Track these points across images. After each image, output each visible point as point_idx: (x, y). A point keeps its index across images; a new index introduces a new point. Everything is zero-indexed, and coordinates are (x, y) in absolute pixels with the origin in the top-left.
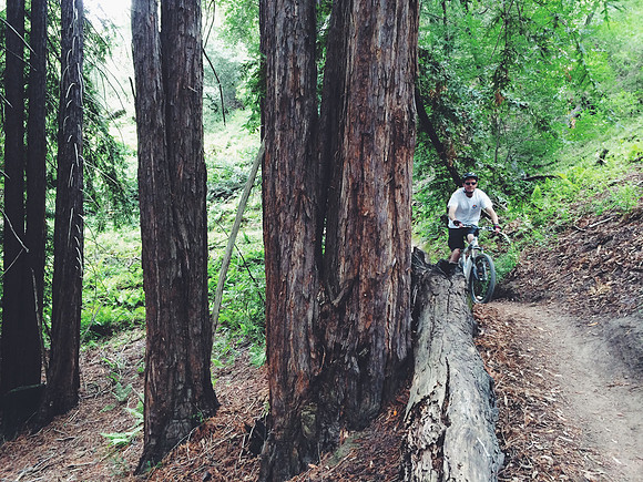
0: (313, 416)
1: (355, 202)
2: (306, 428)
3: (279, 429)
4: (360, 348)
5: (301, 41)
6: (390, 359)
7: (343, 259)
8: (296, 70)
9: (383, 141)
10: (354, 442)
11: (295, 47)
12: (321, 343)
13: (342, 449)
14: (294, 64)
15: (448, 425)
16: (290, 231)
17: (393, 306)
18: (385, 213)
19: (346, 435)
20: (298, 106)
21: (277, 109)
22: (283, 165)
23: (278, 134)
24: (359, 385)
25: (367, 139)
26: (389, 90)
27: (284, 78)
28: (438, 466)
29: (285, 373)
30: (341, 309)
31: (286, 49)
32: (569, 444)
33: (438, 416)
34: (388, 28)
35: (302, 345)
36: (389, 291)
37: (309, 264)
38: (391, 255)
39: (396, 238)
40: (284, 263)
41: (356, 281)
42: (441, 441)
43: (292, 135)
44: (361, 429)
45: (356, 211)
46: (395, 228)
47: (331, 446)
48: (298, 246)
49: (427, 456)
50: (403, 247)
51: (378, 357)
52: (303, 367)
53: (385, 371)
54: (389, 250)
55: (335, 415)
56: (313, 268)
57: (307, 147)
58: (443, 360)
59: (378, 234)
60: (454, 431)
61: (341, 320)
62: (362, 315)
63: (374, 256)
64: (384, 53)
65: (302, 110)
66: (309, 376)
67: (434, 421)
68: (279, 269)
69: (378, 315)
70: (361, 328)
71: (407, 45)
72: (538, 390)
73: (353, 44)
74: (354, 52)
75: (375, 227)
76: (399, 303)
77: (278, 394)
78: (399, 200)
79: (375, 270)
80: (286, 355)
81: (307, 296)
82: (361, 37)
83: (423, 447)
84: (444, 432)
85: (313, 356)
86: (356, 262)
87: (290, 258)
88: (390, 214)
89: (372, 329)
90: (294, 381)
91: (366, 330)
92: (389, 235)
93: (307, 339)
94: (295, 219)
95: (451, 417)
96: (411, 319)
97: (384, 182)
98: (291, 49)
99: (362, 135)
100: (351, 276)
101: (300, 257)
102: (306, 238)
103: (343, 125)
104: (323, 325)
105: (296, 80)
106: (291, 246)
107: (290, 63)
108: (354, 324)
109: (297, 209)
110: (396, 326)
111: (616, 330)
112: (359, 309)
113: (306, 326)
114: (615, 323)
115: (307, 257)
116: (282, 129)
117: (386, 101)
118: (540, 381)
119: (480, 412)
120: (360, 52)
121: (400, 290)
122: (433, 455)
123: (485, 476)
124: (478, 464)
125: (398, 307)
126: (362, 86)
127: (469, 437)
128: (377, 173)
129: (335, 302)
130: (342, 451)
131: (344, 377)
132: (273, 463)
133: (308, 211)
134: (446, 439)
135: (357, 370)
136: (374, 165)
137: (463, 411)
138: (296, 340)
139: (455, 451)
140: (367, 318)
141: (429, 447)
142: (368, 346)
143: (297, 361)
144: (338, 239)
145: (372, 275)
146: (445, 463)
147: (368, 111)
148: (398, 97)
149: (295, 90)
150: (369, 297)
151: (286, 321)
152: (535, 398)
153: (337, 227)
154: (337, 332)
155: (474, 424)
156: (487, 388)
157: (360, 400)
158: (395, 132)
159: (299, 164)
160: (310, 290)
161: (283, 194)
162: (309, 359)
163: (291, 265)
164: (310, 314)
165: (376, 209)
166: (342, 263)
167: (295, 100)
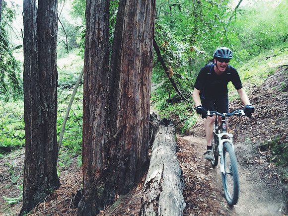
0: (103, 189)
1: (125, 91)
2: (99, 194)
3: (87, 195)
4: (125, 157)
5: (102, 16)
6: (138, 161)
7: (119, 117)
8: (99, 29)
9: (138, 64)
10: (121, 200)
11: (99, 19)
12: (108, 155)
13: (116, 203)
14: (99, 26)
15: (161, 191)
16: (95, 103)
17: (141, 138)
18: (138, 96)
19: (118, 197)
20: (100, 46)
21: (90, 47)
22: (92, 73)
23: (90, 58)
24: (124, 174)
25: (131, 63)
26: (142, 41)
27: (94, 32)
28: (156, 210)
29: (90, 169)
30: (117, 139)
31: (95, 19)
33: (157, 187)
34: (141, 13)
35: (98, 156)
36: (139, 131)
37: (103, 119)
38: (141, 115)
39: (143, 108)
40: (91, 118)
41: (125, 126)
42: (158, 199)
43: (97, 59)
44: (125, 194)
45: (125, 95)
46: (143, 103)
47: (111, 202)
48: (98, 110)
49: (151, 205)
50: (146, 112)
51: (133, 161)
52: (99, 166)
53: (137, 167)
54: (140, 113)
55: (113, 187)
56: (105, 120)
57: (103, 65)
58: (161, 162)
59: (135, 105)
60: (164, 194)
61: (117, 145)
62: (127, 142)
63: (133, 116)
64: (140, 24)
65: (102, 48)
66: (101, 170)
67: (155, 190)
68: (89, 120)
69: (134, 142)
70: (126, 148)
71: (150, 22)
73: (126, 20)
74: (126, 23)
75: (133, 102)
76: (144, 137)
77: (87, 178)
78: (145, 91)
79: (133, 122)
80: (91, 161)
81: (101, 133)
82: (129, 16)
83: (150, 201)
84: (159, 194)
85: (104, 161)
86: (125, 118)
87: (94, 115)
88: (140, 97)
89: (131, 149)
90: (95, 173)
91: (129, 149)
92: (140, 106)
93: (101, 153)
94: (97, 98)
95: (163, 187)
96: (149, 144)
97: (138, 82)
98: (97, 19)
99: (129, 61)
100: (122, 124)
101: (99, 115)
102: (102, 106)
103: (120, 56)
104: (109, 147)
105: (99, 34)
106: (95, 110)
107: (97, 26)
108: (123, 146)
109: (98, 93)
110: (142, 147)
112: (126, 139)
113: (101, 147)
115: (102, 115)
116: (92, 56)
117: (140, 46)
118: (204, 171)
119: (176, 185)
120: (128, 23)
121: (144, 131)
122: (154, 205)
123: (176, 214)
124: (174, 208)
125: (143, 139)
126: (129, 38)
127: (171, 196)
128: (135, 78)
129: (115, 136)
131: (118, 170)
132: (84, 211)
133: (103, 94)
134: (160, 197)
135: (124, 167)
136: (134, 75)
137: (169, 185)
138: (96, 153)
139: (164, 203)
140: (129, 143)
141: (153, 201)
142: (129, 156)
143: (96, 163)
144: (117, 107)
145: (132, 124)
146: (159, 208)
147: (132, 50)
148: (146, 45)
149: (99, 38)
150: (130, 134)
151: (92, 144)
152: (201, 178)
153: (117, 102)
154: (115, 150)
155: (173, 190)
156: (180, 175)
157: (125, 181)
158: (143, 60)
159: (99, 72)
160: (103, 131)
161: (92, 86)
162: (102, 162)
163: (94, 119)
164: (103, 142)
165: (134, 94)
166: (119, 118)
167: (99, 43)
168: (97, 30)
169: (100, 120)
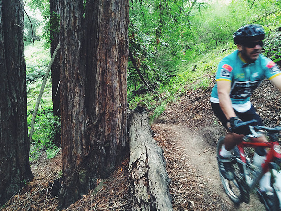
0: (85, 174)
1: (103, 78)
2: (81, 180)
3: (68, 181)
4: (106, 143)
5: (77, 5)
6: (119, 147)
7: (98, 104)
8: (75, 18)
9: (115, 52)
10: (104, 183)
11: (74, 7)
12: (88, 141)
13: (98, 187)
14: (74, 15)
15: (149, 168)
16: (73, 91)
17: (120, 124)
18: (116, 84)
19: (100, 181)
20: (76, 35)
21: (66, 35)
22: (69, 61)
23: (66, 47)
24: (105, 159)
25: (108, 51)
26: (118, 30)
27: (69, 21)
29: (71, 156)
30: (97, 126)
31: (70, 8)
32: (192, 175)
33: (144, 165)
34: (116, 3)
35: (79, 143)
36: (118, 117)
37: (82, 106)
38: (119, 102)
39: (121, 95)
40: (70, 106)
41: (104, 113)
42: (147, 175)
43: (73, 47)
44: (107, 178)
45: (104, 83)
46: (121, 90)
47: (93, 187)
48: (77, 98)
49: (141, 182)
50: (124, 99)
51: (113, 146)
52: (80, 153)
53: (117, 152)
54: (118, 100)
55: (95, 172)
56: (84, 108)
57: (80, 53)
58: (143, 144)
59: (113, 93)
61: (97, 132)
62: (106, 128)
63: (112, 103)
64: (115, 14)
65: (78, 36)
66: (82, 156)
68: (68, 108)
69: (113, 128)
70: (106, 134)
71: (125, 12)
72: (178, 156)
73: (101, 9)
74: (102, 12)
75: (112, 90)
76: (123, 123)
77: (67, 166)
78: (122, 78)
79: (112, 108)
80: (72, 148)
81: (81, 121)
82: (105, 6)
83: (139, 178)
85: (84, 147)
86: (103, 105)
87: (73, 103)
88: (118, 85)
89: (111, 134)
90: (75, 160)
91: (108, 135)
92: (118, 93)
93: (81, 140)
94: (75, 86)
95: (149, 165)
96: (127, 130)
97: (116, 70)
98: (72, 8)
99: (106, 49)
100: (101, 111)
101: (78, 103)
102: (80, 95)
103: (97, 44)
104: (89, 133)
105: (75, 23)
106: (74, 98)
107: (72, 15)
108: (103, 132)
109: (76, 82)
110: (121, 133)
111: (205, 131)
112: (105, 126)
113: (81, 134)
114: (204, 129)
115: (81, 103)
116: (68, 44)
117: (116, 35)
118: (179, 152)
119: (160, 163)
120: (104, 12)
121: (123, 117)
122: (144, 181)
124: (162, 182)
125: (122, 125)
126: (106, 27)
128: (113, 66)
129: (94, 123)
130: (98, 188)
131: (98, 156)
132: (66, 197)
133: (81, 83)
135: (104, 152)
136: (111, 63)
137: (154, 163)
138: (76, 141)
139: (153, 177)
140: (108, 130)
141: (142, 178)
142: (109, 141)
143: (76, 150)
144: (95, 95)
145: (111, 111)
146: (150, 183)
147: (108, 39)
148: (122, 34)
149: (75, 27)
150: (110, 120)
151: (71, 132)
152: (178, 158)
153: (95, 90)
154: (96, 136)
155: (159, 167)
157: (106, 166)
158: (120, 49)
159: (77, 61)
160: (83, 118)
161: (69, 74)
162: (83, 149)
163: (74, 107)
164: (83, 129)
165: (112, 82)
166: (97, 106)
167: (74, 32)
168: (72, 19)
169: (79, 108)
